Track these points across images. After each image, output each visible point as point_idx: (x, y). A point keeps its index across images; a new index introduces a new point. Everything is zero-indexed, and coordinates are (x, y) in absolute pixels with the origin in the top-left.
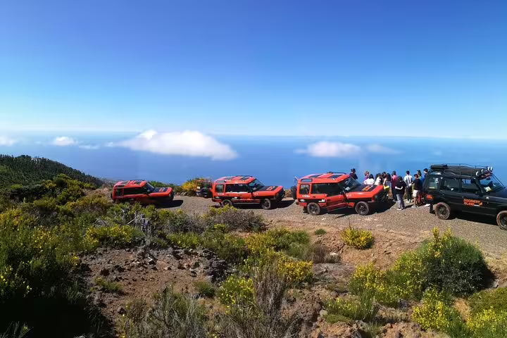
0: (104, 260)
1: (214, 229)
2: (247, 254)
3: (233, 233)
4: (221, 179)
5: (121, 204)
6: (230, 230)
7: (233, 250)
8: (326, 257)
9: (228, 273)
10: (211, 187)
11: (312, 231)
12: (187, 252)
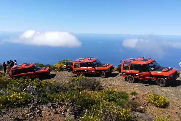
0: (7, 116)
1: (74, 89)
2: (93, 102)
3: (84, 91)
4: (78, 60)
5: (17, 79)
6: (83, 89)
7: (85, 100)
8: (138, 108)
9: (83, 113)
10: (72, 65)
11: (130, 92)
12: (59, 104)
